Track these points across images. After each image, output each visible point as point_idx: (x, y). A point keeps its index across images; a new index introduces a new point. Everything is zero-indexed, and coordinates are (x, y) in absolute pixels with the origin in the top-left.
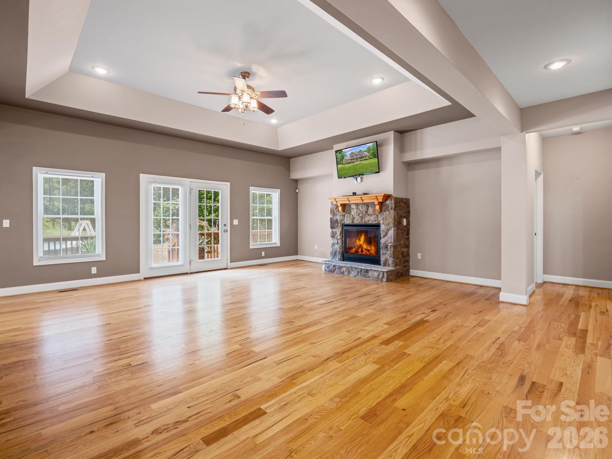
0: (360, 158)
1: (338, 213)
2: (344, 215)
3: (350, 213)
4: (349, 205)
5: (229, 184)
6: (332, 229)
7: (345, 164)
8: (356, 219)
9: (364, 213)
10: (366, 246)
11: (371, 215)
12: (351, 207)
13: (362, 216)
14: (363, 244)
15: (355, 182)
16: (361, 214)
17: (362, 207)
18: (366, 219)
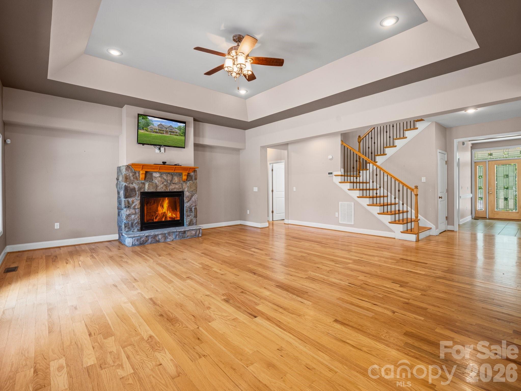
0: (170, 132)
1: (135, 180)
2: (145, 184)
3: (152, 181)
4: (151, 173)
7: (150, 132)
8: (160, 187)
9: (169, 181)
10: (171, 214)
11: (175, 184)
12: (152, 175)
13: (167, 184)
14: (167, 211)
15: (157, 151)
16: (165, 183)
17: (167, 176)
18: (171, 187)
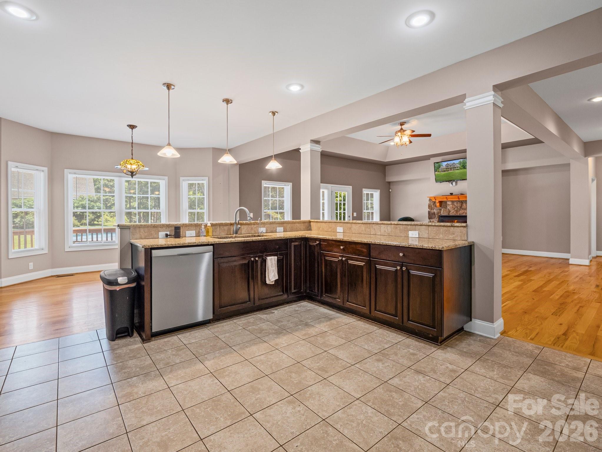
0: (453, 168)
1: (435, 207)
2: (441, 210)
3: (446, 207)
4: (446, 202)
5: (351, 187)
6: (429, 219)
7: (441, 172)
8: (452, 212)
9: (459, 208)
11: (465, 209)
12: (447, 203)
13: (457, 210)
15: (451, 185)
16: (456, 209)
17: (457, 203)
18: (460, 212)
